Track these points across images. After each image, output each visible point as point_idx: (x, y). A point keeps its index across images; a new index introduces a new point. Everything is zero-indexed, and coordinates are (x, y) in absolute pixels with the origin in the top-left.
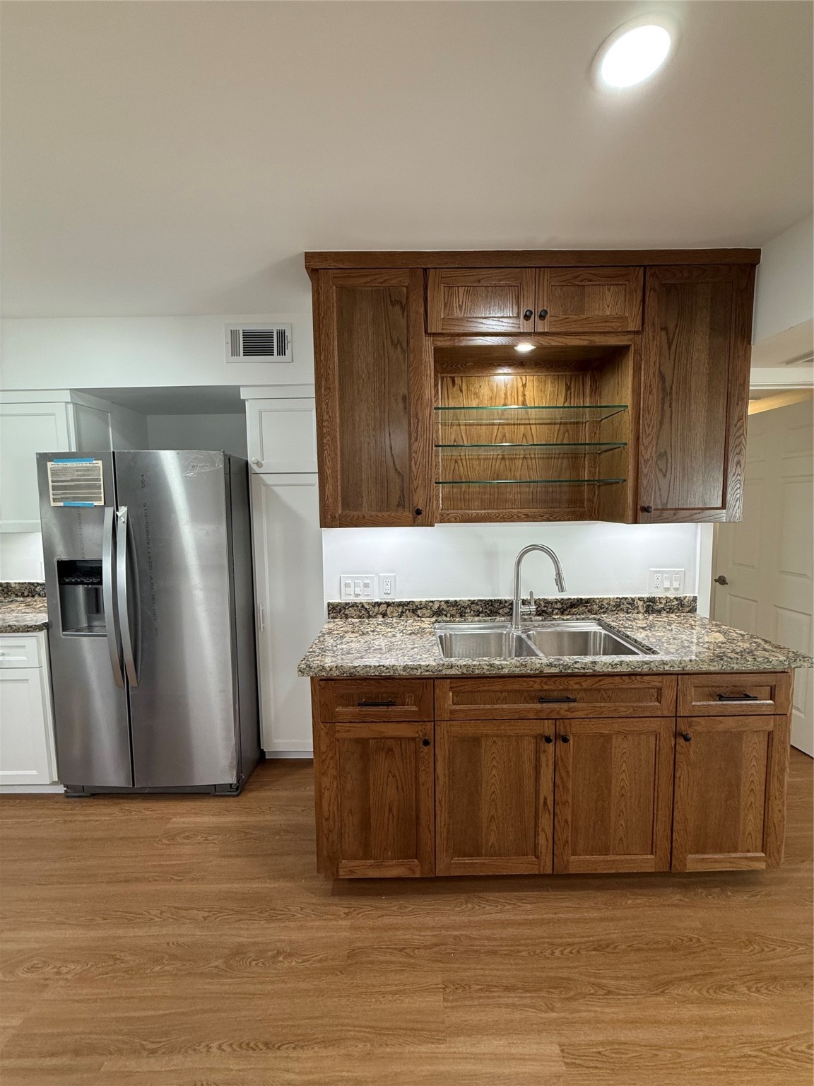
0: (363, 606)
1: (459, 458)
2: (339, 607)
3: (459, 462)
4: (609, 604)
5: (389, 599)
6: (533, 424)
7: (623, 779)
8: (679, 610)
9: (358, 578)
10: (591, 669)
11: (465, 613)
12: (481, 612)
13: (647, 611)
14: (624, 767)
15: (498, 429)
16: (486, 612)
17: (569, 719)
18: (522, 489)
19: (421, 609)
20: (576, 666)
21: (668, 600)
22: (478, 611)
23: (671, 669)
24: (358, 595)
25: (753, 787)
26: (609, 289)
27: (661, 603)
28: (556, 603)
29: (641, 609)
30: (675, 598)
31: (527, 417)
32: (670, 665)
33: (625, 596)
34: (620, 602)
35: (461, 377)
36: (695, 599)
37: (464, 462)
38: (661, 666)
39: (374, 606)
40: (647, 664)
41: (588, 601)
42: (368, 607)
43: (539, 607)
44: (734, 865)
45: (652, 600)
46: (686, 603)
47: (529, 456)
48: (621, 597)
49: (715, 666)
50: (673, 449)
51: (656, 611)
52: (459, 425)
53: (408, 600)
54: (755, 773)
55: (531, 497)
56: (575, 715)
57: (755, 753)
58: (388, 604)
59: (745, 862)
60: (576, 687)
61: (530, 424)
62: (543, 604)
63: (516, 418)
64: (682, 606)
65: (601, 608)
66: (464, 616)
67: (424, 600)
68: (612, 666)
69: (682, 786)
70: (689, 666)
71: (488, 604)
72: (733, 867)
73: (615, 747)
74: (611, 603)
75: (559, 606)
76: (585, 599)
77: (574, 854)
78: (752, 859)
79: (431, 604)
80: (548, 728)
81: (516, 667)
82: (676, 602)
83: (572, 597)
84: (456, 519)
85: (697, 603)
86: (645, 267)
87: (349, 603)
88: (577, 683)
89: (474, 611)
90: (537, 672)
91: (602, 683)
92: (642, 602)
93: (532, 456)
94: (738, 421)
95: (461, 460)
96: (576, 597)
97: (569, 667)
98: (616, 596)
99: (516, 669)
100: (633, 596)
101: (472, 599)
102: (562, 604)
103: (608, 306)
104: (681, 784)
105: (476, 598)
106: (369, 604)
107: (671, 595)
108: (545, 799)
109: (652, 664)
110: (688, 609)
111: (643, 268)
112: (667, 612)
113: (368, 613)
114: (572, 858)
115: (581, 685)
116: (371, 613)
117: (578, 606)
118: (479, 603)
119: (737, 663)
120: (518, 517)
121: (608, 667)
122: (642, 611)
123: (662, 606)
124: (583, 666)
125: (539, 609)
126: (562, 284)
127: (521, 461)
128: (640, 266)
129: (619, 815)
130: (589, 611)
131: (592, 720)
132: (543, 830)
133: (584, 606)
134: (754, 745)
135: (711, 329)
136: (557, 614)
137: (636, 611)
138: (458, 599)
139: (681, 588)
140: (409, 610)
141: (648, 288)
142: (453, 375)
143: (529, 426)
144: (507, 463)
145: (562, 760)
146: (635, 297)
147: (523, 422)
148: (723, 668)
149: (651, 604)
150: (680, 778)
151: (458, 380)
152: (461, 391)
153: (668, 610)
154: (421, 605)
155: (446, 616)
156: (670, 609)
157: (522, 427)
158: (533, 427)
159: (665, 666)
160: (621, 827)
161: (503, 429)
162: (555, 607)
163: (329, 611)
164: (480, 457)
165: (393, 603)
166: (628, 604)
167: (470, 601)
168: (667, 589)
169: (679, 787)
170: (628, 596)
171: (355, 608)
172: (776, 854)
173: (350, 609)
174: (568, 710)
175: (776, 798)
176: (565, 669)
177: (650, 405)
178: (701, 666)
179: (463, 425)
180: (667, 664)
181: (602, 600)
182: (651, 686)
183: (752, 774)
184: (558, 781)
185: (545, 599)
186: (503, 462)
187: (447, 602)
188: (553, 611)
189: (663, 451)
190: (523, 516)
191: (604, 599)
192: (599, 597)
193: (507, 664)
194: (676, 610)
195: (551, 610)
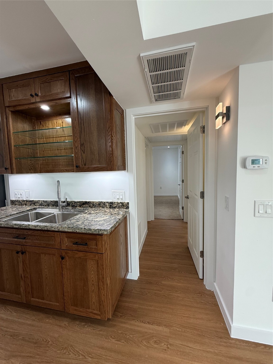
0: (20, 201)
1: (44, 150)
2: (13, 201)
3: (44, 151)
4: (96, 204)
5: (28, 199)
6: (66, 136)
7: (46, 272)
8: (122, 207)
9: (19, 192)
10: (28, 227)
11: (49, 205)
12: (54, 205)
13: (110, 208)
14: (46, 267)
15: (55, 139)
16: (56, 205)
17: (25, 246)
18: (65, 161)
19: (36, 203)
20: (23, 226)
21: (118, 203)
22: (53, 204)
23: (55, 230)
24: (19, 198)
25: (93, 283)
26: (59, 82)
27: (115, 204)
28: (78, 202)
29: (108, 206)
30: (120, 203)
31: (64, 134)
32: (54, 228)
33: (102, 201)
34: (100, 203)
35: (43, 121)
36: (128, 203)
37: (46, 151)
38: (51, 228)
39: (23, 202)
40: (46, 227)
41: (89, 202)
42: (21, 202)
43: (72, 204)
44: (88, 315)
45: (112, 203)
46: (125, 205)
47: (66, 148)
48: (100, 201)
49: (70, 230)
50: (86, 142)
51: (113, 207)
52: (44, 138)
53: (32, 200)
54: (93, 277)
55: (68, 163)
56: (27, 244)
57: (92, 269)
58: (27, 201)
59: (91, 314)
60: (26, 233)
61: (65, 136)
62: (74, 203)
63: (61, 134)
64: (123, 206)
65: (94, 205)
66: (49, 206)
67: (37, 200)
68: (35, 227)
69: (65, 278)
70: (61, 229)
71: (56, 202)
72: (87, 315)
73: (42, 259)
74: (97, 204)
75: (79, 204)
76: (88, 202)
77: (33, 297)
78: (95, 314)
79: (39, 201)
80: (19, 248)
81: (5, 224)
82: (121, 204)
83: (83, 201)
84: (44, 172)
85: (129, 205)
86: (69, 71)
87: (16, 200)
88: (27, 232)
89: (52, 205)
90: (12, 227)
91: (34, 233)
92: (108, 204)
93: (67, 148)
94: (108, 129)
95: (45, 151)
96: (84, 201)
97: (21, 226)
98: (98, 201)
99: (5, 225)
100: (105, 201)
101: (51, 200)
102: (80, 203)
103: (59, 88)
104: (65, 277)
105: (52, 200)
106: (21, 200)
107: (119, 201)
108: (21, 275)
109: (48, 227)
110: (126, 207)
111: (68, 72)
112: (118, 208)
113: (21, 204)
114: (32, 299)
115: (28, 233)
116: (22, 204)
117: (85, 204)
118: (53, 202)
119: (78, 229)
120: (64, 171)
121: (33, 227)
122: (108, 207)
123: (116, 206)
124: (25, 226)
125: (72, 205)
126: (42, 82)
127: (63, 150)
128: (67, 71)
129: (46, 286)
130: (89, 207)
131: (33, 247)
132: (22, 286)
133: (88, 204)
134: (92, 265)
135: (95, 92)
136: (78, 207)
137: (106, 207)
138: (47, 200)
139: (123, 198)
140: (33, 203)
141: (71, 79)
142: (40, 121)
143: (65, 137)
144: (59, 151)
145: (25, 261)
146: (67, 83)
147: (63, 136)
148: (73, 231)
149: (111, 204)
150: (64, 274)
151: (42, 123)
152: (43, 126)
153: (118, 207)
154: (36, 202)
155: (44, 206)
156: (119, 207)
157: (63, 138)
158: (66, 137)
159: (52, 228)
160: (47, 290)
161: (57, 139)
162: (78, 204)
163: (11, 203)
164: (51, 149)
165: (28, 201)
166: (103, 204)
167: (50, 201)
168: (118, 199)
169: (64, 278)
170: (103, 201)
171: (18, 202)
172: (104, 314)
173: (16, 202)
174: (25, 242)
175: (102, 289)
176: (20, 227)
177: (76, 125)
178: (65, 229)
179: (45, 138)
180: (53, 228)
181: (93, 202)
182: (51, 236)
183: (92, 277)
184: (24, 269)
185: (74, 201)
186: (58, 151)
187: (44, 201)
188: (77, 206)
189: (82, 143)
190: (65, 170)
191: (94, 202)
192: (92, 201)
193: (3, 223)
194: (121, 207)
195: (76, 205)
